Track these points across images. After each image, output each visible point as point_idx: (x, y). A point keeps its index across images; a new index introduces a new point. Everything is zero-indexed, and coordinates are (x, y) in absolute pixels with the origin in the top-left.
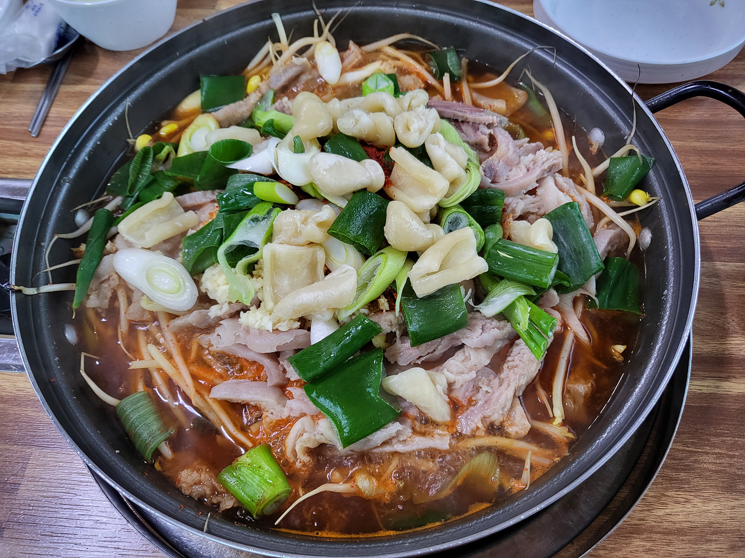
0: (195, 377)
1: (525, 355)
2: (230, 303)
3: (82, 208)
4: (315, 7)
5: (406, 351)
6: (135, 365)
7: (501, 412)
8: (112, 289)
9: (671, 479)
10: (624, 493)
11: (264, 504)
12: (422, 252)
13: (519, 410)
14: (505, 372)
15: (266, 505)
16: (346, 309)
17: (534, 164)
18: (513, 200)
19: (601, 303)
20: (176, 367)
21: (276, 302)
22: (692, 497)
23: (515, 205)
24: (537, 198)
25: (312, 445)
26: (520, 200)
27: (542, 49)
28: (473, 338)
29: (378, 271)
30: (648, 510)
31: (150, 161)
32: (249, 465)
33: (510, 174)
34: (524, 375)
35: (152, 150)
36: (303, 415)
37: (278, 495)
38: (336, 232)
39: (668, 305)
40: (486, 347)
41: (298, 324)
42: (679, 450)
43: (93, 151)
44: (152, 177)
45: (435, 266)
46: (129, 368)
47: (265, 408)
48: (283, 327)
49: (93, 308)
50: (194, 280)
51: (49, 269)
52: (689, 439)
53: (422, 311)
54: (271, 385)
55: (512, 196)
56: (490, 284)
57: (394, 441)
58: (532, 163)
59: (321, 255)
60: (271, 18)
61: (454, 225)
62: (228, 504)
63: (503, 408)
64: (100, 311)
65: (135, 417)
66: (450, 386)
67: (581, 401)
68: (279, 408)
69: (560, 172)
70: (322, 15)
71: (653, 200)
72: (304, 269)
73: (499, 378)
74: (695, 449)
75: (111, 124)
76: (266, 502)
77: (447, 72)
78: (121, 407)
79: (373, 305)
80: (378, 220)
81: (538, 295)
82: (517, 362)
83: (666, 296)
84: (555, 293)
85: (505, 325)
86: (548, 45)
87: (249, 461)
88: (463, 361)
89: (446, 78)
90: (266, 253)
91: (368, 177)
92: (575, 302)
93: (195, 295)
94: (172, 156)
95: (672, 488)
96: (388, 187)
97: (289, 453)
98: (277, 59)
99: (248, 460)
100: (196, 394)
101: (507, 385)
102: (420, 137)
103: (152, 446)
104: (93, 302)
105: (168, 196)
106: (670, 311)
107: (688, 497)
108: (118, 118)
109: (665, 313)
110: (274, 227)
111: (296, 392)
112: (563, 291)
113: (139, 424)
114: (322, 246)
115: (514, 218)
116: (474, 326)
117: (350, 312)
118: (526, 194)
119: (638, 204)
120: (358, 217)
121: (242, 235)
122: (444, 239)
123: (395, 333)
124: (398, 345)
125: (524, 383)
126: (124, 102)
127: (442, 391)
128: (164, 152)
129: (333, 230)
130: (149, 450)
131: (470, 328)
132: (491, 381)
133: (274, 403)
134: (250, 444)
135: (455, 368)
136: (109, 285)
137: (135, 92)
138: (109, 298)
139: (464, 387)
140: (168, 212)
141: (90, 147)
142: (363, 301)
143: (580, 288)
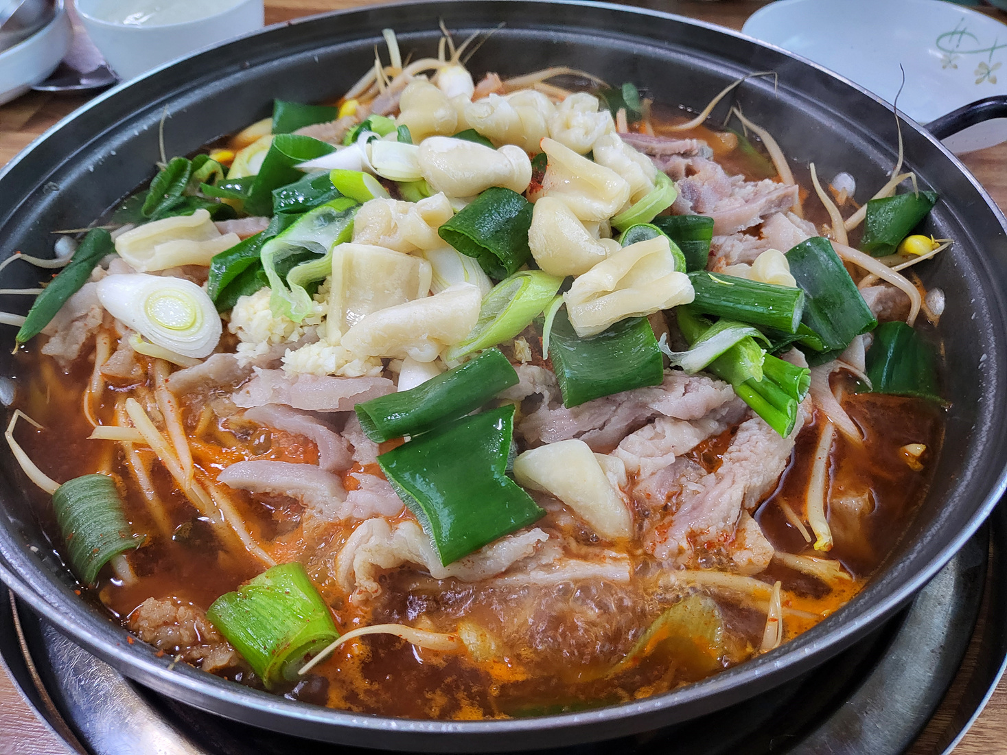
0: (197, 459)
1: (760, 444)
2: (270, 342)
3: (71, 234)
4: (442, 26)
5: (555, 418)
6: (101, 432)
7: (721, 525)
8: (89, 331)
10: (943, 721)
11: (287, 654)
13: (753, 527)
14: (725, 466)
15: (289, 658)
16: (461, 344)
17: (754, 195)
18: (726, 241)
19: (875, 383)
20: (169, 440)
21: (343, 332)
23: (729, 249)
24: (763, 241)
25: (385, 563)
26: (736, 242)
27: (758, 77)
28: (672, 401)
29: (516, 294)
31: (184, 180)
32: (268, 588)
33: (720, 203)
34: (759, 473)
35: (190, 165)
36: (376, 515)
37: (314, 641)
38: (452, 229)
39: (993, 372)
40: (693, 421)
41: (379, 370)
43: (102, 162)
44: (182, 199)
45: (609, 282)
46: (90, 435)
47: (310, 502)
48: (353, 369)
49: (52, 357)
53: (585, 355)
54: (325, 468)
55: (723, 234)
56: (695, 328)
57: (532, 565)
59: (424, 270)
60: (382, 35)
61: (639, 238)
62: (221, 658)
63: (725, 520)
64: (62, 363)
65: (81, 510)
66: (632, 477)
67: (856, 525)
68: (334, 501)
69: (793, 210)
71: (941, 244)
72: (396, 289)
73: (716, 474)
76: (290, 651)
77: (623, 106)
78: (61, 493)
79: (506, 348)
80: (522, 224)
81: (774, 347)
82: (746, 452)
83: (986, 362)
84: (802, 355)
85: (722, 387)
87: (269, 583)
88: (652, 439)
89: (621, 114)
90: (338, 256)
92: (833, 380)
93: (218, 333)
94: (220, 177)
96: (536, 192)
98: (386, 84)
99: (266, 583)
101: (730, 482)
102: (587, 138)
103: (100, 558)
104: (53, 347)
105: (201, 214)
106: (997, 379)
108: (148, 128)
109: (989, 382)
110: (355, 227)
111: (365, 479)
112: (814, 357)
113: (87, 520)
114: (424, 257)
115: (728, 264)
116: (671, 383)
117: (466, 350)
118: (745, 233)
119: (919, 253)
120: (488, 217)
121: (300, 233)
122: (625, 254)
123: (541, 396)
124: (543, 412)
125: (758, 484)
126: (161, 109)
127: (616, 483)
128: (207, 169)
129: (449, 226)
130: (94, 562)
131: (665, 387)
132: (701, 476)
133: (327, 493)
134: (274, 563)
135: (637, 448)
136: (86, 325)
137: (180, 100)
138: (81, 343)
139: (657, 477)
140: (196, 234)
141: (99, 155)
142: (488, 333)
143: (839, 358)
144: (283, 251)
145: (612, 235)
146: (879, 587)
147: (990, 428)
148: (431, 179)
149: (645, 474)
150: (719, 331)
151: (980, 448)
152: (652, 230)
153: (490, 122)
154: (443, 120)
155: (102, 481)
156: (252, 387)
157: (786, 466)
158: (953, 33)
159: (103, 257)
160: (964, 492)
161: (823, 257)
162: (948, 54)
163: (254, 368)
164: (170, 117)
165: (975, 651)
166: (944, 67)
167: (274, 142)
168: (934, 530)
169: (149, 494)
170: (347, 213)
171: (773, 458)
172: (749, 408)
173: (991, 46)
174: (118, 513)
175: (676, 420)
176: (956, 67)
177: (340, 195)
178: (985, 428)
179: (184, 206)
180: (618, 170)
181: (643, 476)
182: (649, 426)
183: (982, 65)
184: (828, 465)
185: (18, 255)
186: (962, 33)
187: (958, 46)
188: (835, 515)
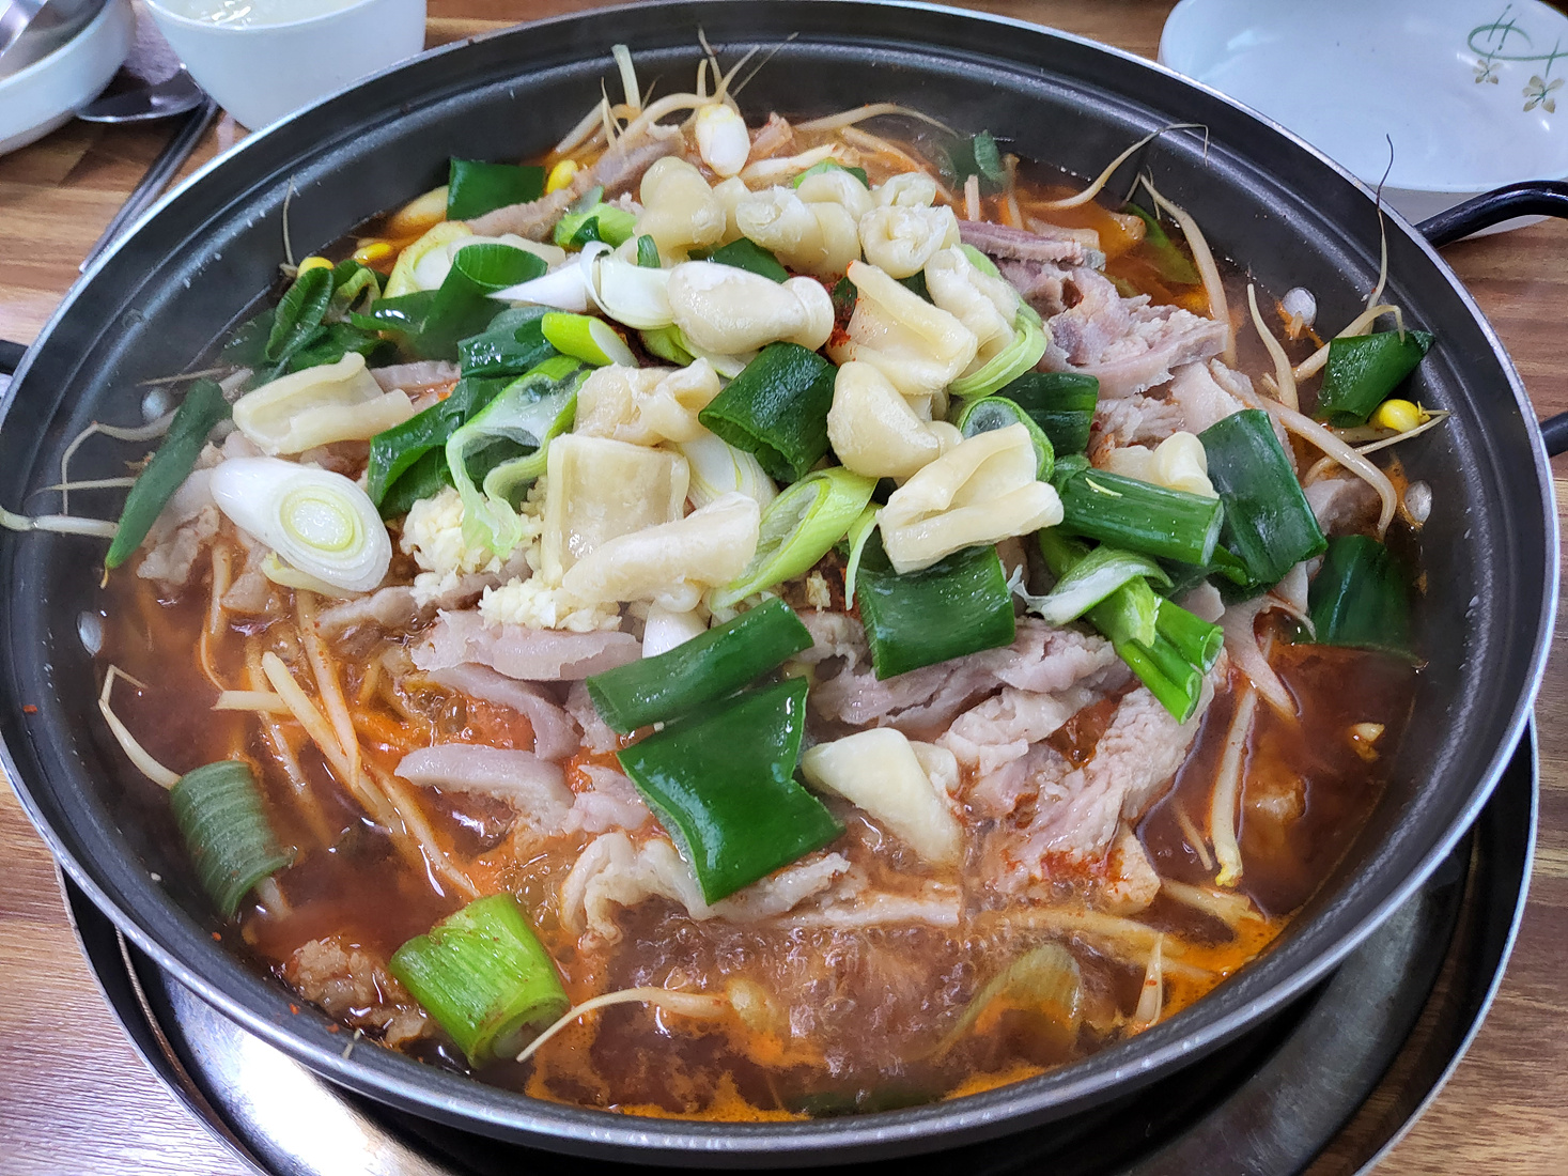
0: (364, 739)
1: (1150, 727)
2: (461, 573)
3: (163, 385)
4: (702, 39)
5: (864, 692)
6: (230, 700)
7: (1090, 846)
8: (201, 542)
9: (1500, 1076)
11: (501, 1023)
12: (905, 480)
13: (1133, 847)
14: (1098, 759)
15: (502, 1029)
16: (731, 587)
17: (1163, 336)
18: (1117, 407)
19: (1322, 629)
20: (323, 711)
21: (568, 566)
22: (1552, 1120)
23: (1121, 419)
24: (1172, 408)
25: (624, 897)
26: (1133, 409)
27: (1180, 132)
28: (1025, 667)
29: (809, 510)
31: (324, 300)
32: (470, 932)
33: (1110, 349)
34: (1146, 771)
35: (331, 276)
36: (611, 828)
37: (534, 1008)
38: (718, 416)
39: (1485, 626)
40: (1055, 694)
41: (616, 621)
42: (1514, 1007)
43: (202, 272)
44: (322, 330)
45: (940, 496)
46: (215, 703)
47: (523, 806)
48: (580, 622)
49: (151, 581)
50: (388, 529)
51: (66, 486)
52: (1539, 982)
53: (905, 602)
54: (543, 757)
55: (1113, 397)
56: (1065, 558)
57: (827, 901)
58: (1160, 333)
59: (679, 470)
60: (611, 54)
61: (986, 424)
62: (409, 1027)
63: (1095, 839)
64: (165, 587)
65: (210, 814)
66: (968, 773)
67: (1279, 837)
68: (557, 807)
69: (1220, 357)
70: (717, 55)
71: (1433, 417)
72: (638, 500)
73: (1086, 771)
74: (1555, 1008)
75: (250, 224)
76: (503, 1021)
77: (974, 173)
78: (181, 789)
79: (792, 588)
80: (819, 399)
81: (1176, 587)
82: (1129, 740)
83: (1477, 608)
84: (1216, 592)
85: (1098, 646)
86: (1188, 122)
87: (471, 924)
88: (996, 718)
89: (972, 186)
90: (556, 453)
91: (797, 312)
92: (1260, 625)
93: (386, 556)
94: (373, 295)
95: (1504, 1096)
96: (840, 345)
97: (567, 913)
98: (617, 134)
99: (467, 924)
100: (362, 773)
101: (1104, 785)
102: (915, 255)
103: (242, 882)
104: (153, 567)
105: (353, 361)
106: (1489, 637)
107: (1544, 1119)
108: (267, 214)
109: (1477, 641)
110: (580, 406)
111: (601, 775)
112: (1234, 593)
113: (220, 829)
114: (681, 453)
115: (1118, 445)
116: (1026, 640)
117: (739, 595)
118: (1146, 395)
119: (1400, 429)
120: (769, 392)
121: (502, 415)
122: (962, 449)
123: (844, 658)
124: (846, 678)
125: (1143, 788)
126: (284, 184)
127: (943, 788)
128: (356, 282)
129: (712, 410)
130: (233, 889)
131: (1017, 647)
132: (1065, 773)
133: (548, 795)
134: (476, 893)
135: (976, 731)
136: (196, 534)
137: (311, 168)
138: (191, 561)
139: (1004, 773)
140: (350, 393)
141: (198, 261)
142: (769, 571)
143: (1270, 593)
144: (477, 441)
145: (950, 406)
146: (1296, 947)
147: (1471, 712)
148: (688, 329)
149: (986, 769)
150: (1098, 564)
151: (1455, 742)
152: (1008, 407)
153: (773, 231)
154: (704, 228)
155: (234, 771)
156: (436, 636)
157: (1185, 758)
158: (1495, 27)
159: (214, 424)
160: (1424, 809)
161: (1257, 441)
162: (1485, 59)
163: (439, 611)
164: (298, 195)
166: (1478, 81)
167: (457, 259)
168: (1378, 863)
169: (300, 787)
170: (567, 382)
171: (1168, 748)
172: (1133, 675)
173: (1550, 53)
174: (260, 817)
175: (1031, 694)
176: (1495, 81)
177: (557, 353)
178: (1464, 713)
179: (324, 345)
180: (959, 313)
181: (983, 771)
182: (992, 701)
183: (1534, 80)
184: (1245, 751)
185: (94, 427)
186: (1508, 27)
187: (1500, 48)
188: (1249, 826)
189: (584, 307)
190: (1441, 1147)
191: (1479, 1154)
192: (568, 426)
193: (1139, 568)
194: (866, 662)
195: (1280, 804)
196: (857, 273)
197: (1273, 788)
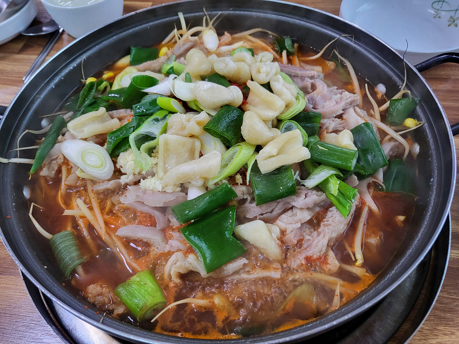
0: (106, 223)
1: (336, 218)
2: (134, 174)
3: (47, 117)
4: (204, 10)
5: (253, 209)
6: (67, 212)
7: (319, 254)
8: (58, 165)
9: (440, 318)
10: (406, 326)
11: (146, 310)
12: (265, 145)
13: (331, 254)
14: (321, 228)
15: (147, 311)
16: (213, 179)
17: (340, 100)
18: (327, 121)
19: (387, 188)
20: (94, 215)
21: (165, 173)
22: (455, 331)
23: (328, 125)
24: (343, 121)
25: (183, 271)
26: (332, 122)
27: (345, 37)
28: (299, 201)
29: (236, 155)
30: (425, 339)
31: (94, 91)
32: (138, 282)
33: (325, 104)
34: (335, 231)
35: (96, 84)
36: (179, 250)
37: (156, 304)
38: (209, 128)
39: (435, 187)
40: (308, 209)
41: (179, 189)
42: (445, 297)
43: (58, 83)
44: (93, 100)
45: (274, 151)
46: (63, 214)
47: (153, 244)
48: (169, 190)
49: (44, 176)
50: (113, 161)
51: (19, 149)
52: (452, 290)
53: (264, 182)
54: (159, 228)
55: (326, 118)
56: (311, 168)
57: (242, 271)
58: (340, 99)
59: (198, 144)
60: (177, 15)
61: (288, 129)
62: (120, 310)
63: (320, 252)
64: (48, 178)
65: (62, 247)
66: (283, 232)
67: (374, 250)
68: (163, 244)
69: (358, 106)
70: (209, 15)
71: (420, 124)
72: (186, 153)
73: (318, 232)
74: (456, 297)
75: (72, 68)
76: (147, 308)
77: (285, 49)
78: (53, 239)
79: (231, 179)
80: (238, 123)
81: (344, 177)
82: (330, 222)
83: (433, 182)
84: (356, 177)
85: (321, 194)
86: (348, 34)
87: (138, 279)
88: (291, 216)
89: (284, 53)
90: (161, 140)
91: (232, 96)
92: (369, 186)
93: (112, 169)
94: (108, 89)
95: (441, 324)
96: (245, 105)
97: (166, 276)
98: (179, 39)
99: (137, 279)
100: (106, 234)
101: (323, 236)
102: (267, 77)
103: (71, 267)
104: (44, 172)
105: (102, 110)
106: (436, 191)
107: (453, 331)
108: (77, 65)
109: (433, 192)
110: (168, 125)
111: (176, 234)
112: (361, 177)
113: (65, 251)
114: (199, 139)
115: (327, 133)
116: (300, 193)
117: (215, 181)
118: (335, 117)
119: (410, 127)
120: (224, 120)
121: (146, 128)
122: (281, 136)
123: (246, 199)
124: (247, 204)
125: (334, 237)
126: (82, 56)
127: (276, 237)
128: (103, 85)
129: (207, 127)
130: (69, 269)
131: (297, 195)
132: (311, 232)
133: (160, 241)
134: (140, 269)
135: (285, 220)
136: (57, 162)
137: (90, 51)
138: (55, 170)
139: (293, 233)
140: (101, 119)
141: (57, 80)
142: (224, 174)
143: (372, 177)
144: (138, 136)
145: (277, 123)
147: (431, 214)
148: (200, 101)
149: (288, 231)
150: (321, 170)
151: (426, 223)
152: (294, 123)
153: (225, 71)
154: (204, 70)
155: (69, 234)
156: (127, 193)
157: (347, 227)
158: (440, 1)
159: (62, 129)
160: (417, 244)
161: (368, 132)
162: (437, 11)
163: (128, 186)
164: (86, 59)
165: (422, 296)
166: (434, 17)
167: (132, 80)
169: (88, 238)
170: (165, 117)
171: (342, 224)
172: (331, 203)
173: (456, 9)
174: (76, 247)
175: (301, 209)
176: (440, 17)
177: (162, 109)
178: (429, 214)
179: (94, 105)
180: (279, 95)
181: (288, 232)
182: (290, 211)
183: (451, 17)
184: (365, 225)
185: (27, 131)
186: (443, 1)
187: (441, 7)
188: (365, 246)
189: (169, 94)
190: (423, 339)
191: (434, 341)
192: (165, 131)
193: (333, 172)
194: (253, 200)
195: (375, 240)
196: (250, 84)
197: (373, 235)
